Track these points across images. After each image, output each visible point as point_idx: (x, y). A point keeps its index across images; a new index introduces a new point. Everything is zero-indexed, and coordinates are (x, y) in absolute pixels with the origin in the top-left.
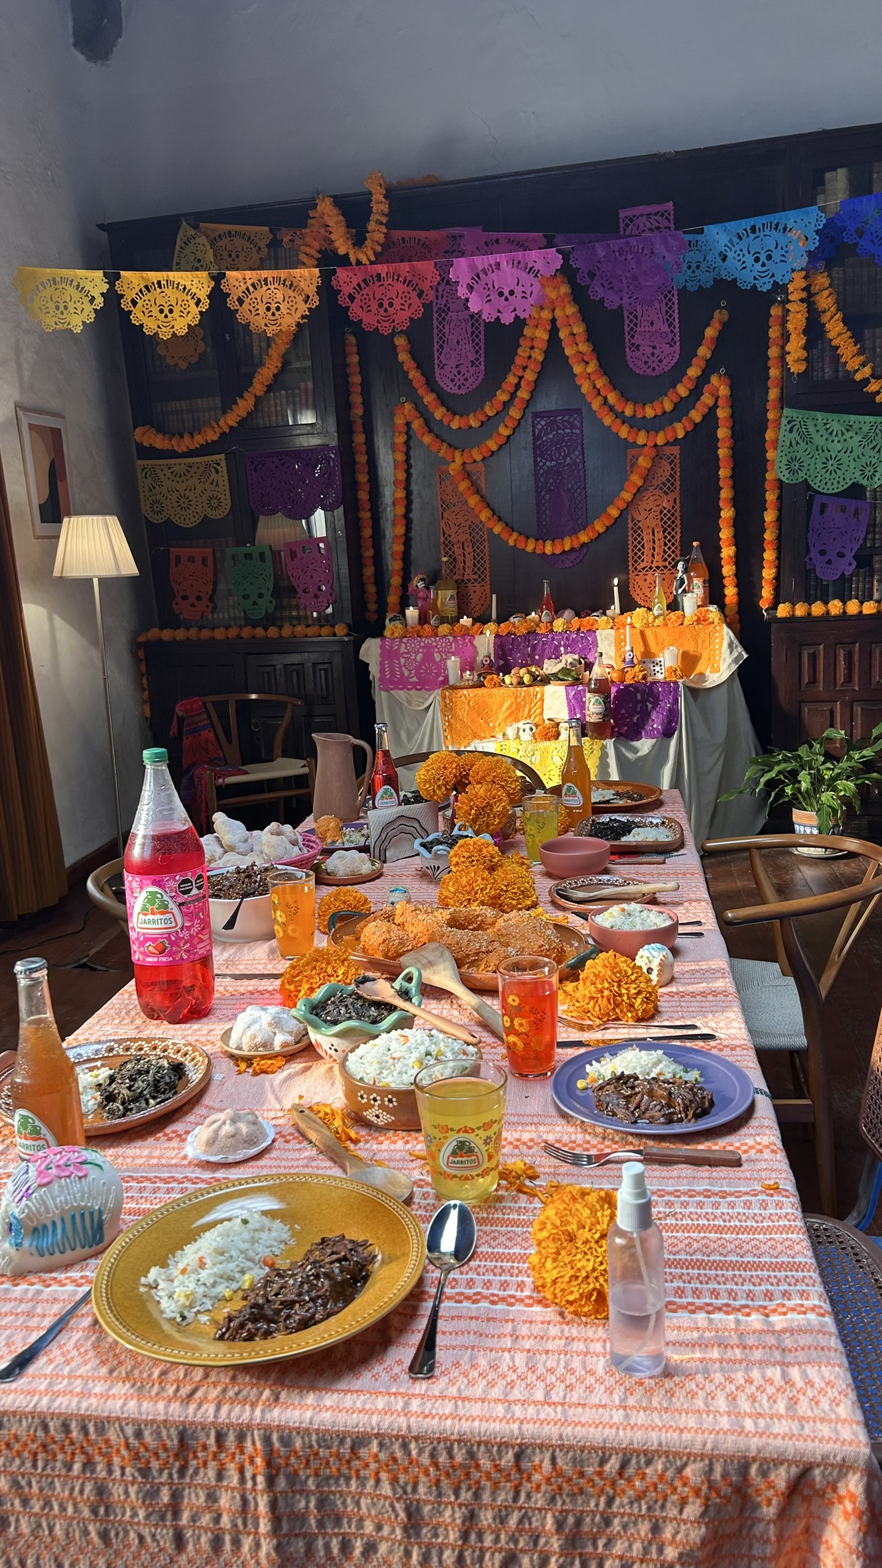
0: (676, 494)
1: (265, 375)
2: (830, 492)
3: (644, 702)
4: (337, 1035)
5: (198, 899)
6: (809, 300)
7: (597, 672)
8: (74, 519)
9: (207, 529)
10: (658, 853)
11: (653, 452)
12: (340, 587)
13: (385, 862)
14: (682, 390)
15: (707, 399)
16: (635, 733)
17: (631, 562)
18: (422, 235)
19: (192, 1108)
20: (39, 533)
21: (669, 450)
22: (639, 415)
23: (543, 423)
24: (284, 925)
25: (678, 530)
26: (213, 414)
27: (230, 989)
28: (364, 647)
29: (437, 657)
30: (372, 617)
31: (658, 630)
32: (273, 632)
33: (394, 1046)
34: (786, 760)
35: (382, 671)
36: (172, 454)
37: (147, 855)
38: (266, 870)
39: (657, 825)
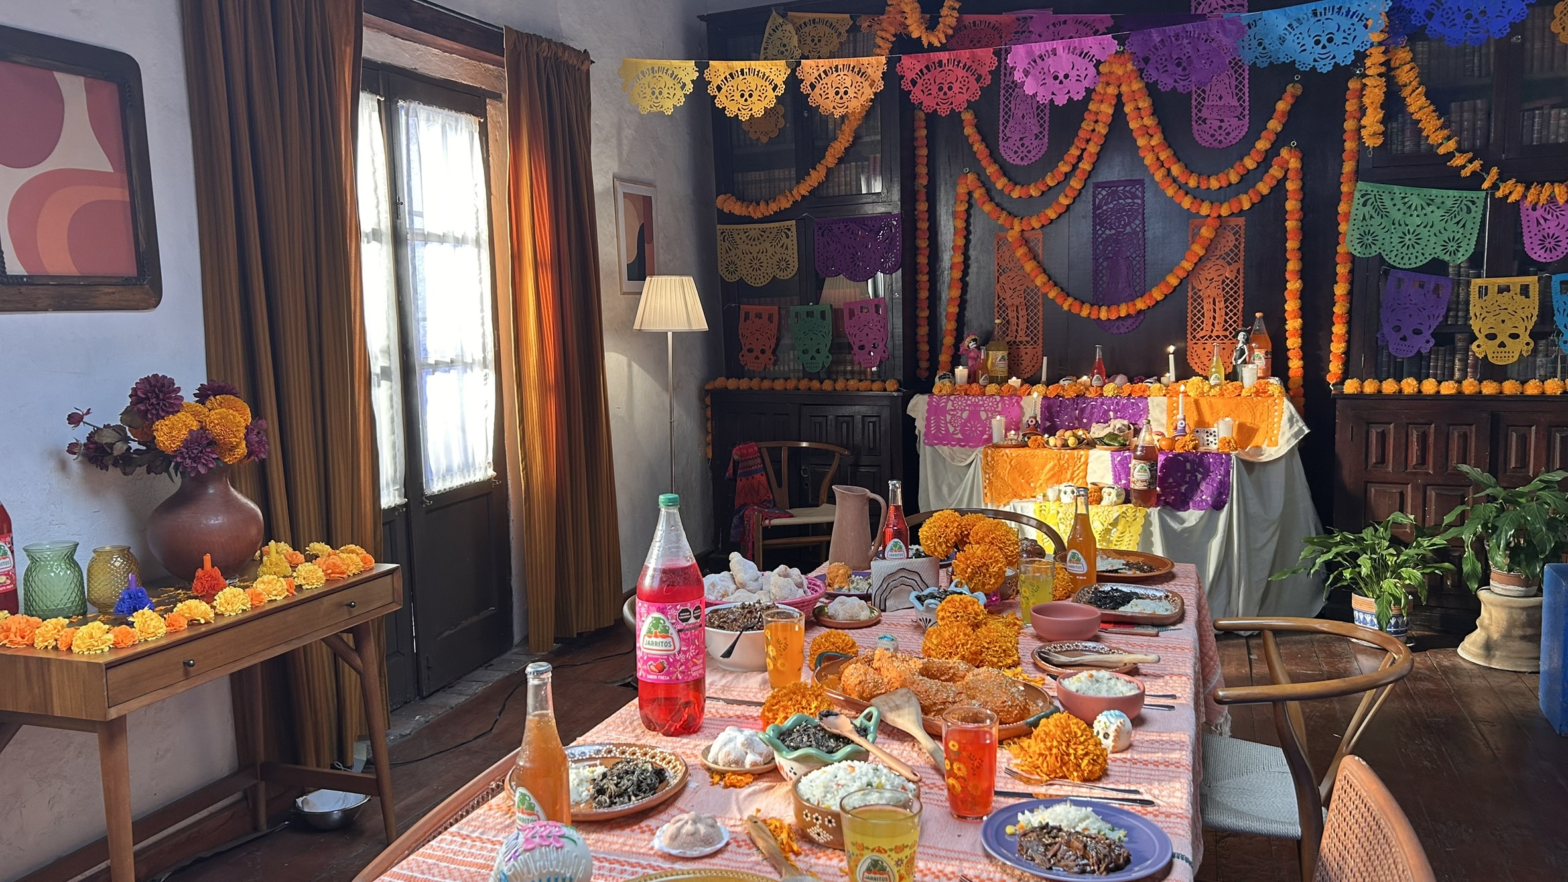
0: (1240, 265)
1: (838, 148)
2: (1407, 267)
3: (1193, 472)
4: (796, 760)
5: (695, 627)
6: (1388, 72)
7: (1144, 439)
8: (655, 278)
9: (775, 288)
10: (1154, 625)
11: (1217, 223)
12: (894, 345)
13: (884, 611)
14: (1250, 163)
15: (1276, 172)
16: (1183, 503)
17: (1189, 330)
18: (992, 18)
19: (666, 809)
20: (625, 290)
21: (1233, 221)
22: (1203, 186)
23: (1104, 193)
24: (775, 659)
25: (1241, 300)
26: (787, 183)
27: (721, 712)
28: (912, 402)
29: (983, 415)
30: (924, 374)
31: (1213, 400)
32: (827, 385)
33: (841, 774)
34: (1345, 541)
35: (928, 426)
36: (749, 220)
37: (656, 585)
38: (768, 608)
39: (1160, 598)
